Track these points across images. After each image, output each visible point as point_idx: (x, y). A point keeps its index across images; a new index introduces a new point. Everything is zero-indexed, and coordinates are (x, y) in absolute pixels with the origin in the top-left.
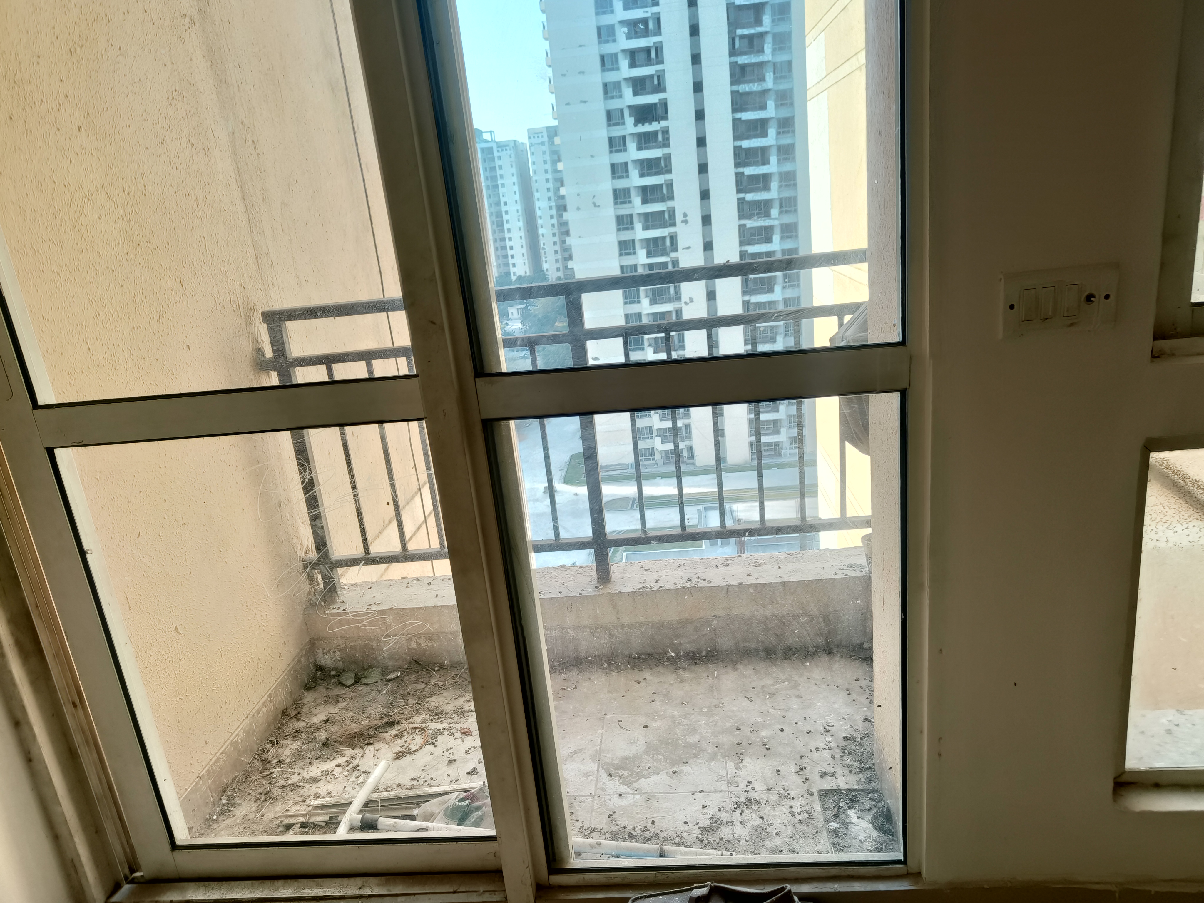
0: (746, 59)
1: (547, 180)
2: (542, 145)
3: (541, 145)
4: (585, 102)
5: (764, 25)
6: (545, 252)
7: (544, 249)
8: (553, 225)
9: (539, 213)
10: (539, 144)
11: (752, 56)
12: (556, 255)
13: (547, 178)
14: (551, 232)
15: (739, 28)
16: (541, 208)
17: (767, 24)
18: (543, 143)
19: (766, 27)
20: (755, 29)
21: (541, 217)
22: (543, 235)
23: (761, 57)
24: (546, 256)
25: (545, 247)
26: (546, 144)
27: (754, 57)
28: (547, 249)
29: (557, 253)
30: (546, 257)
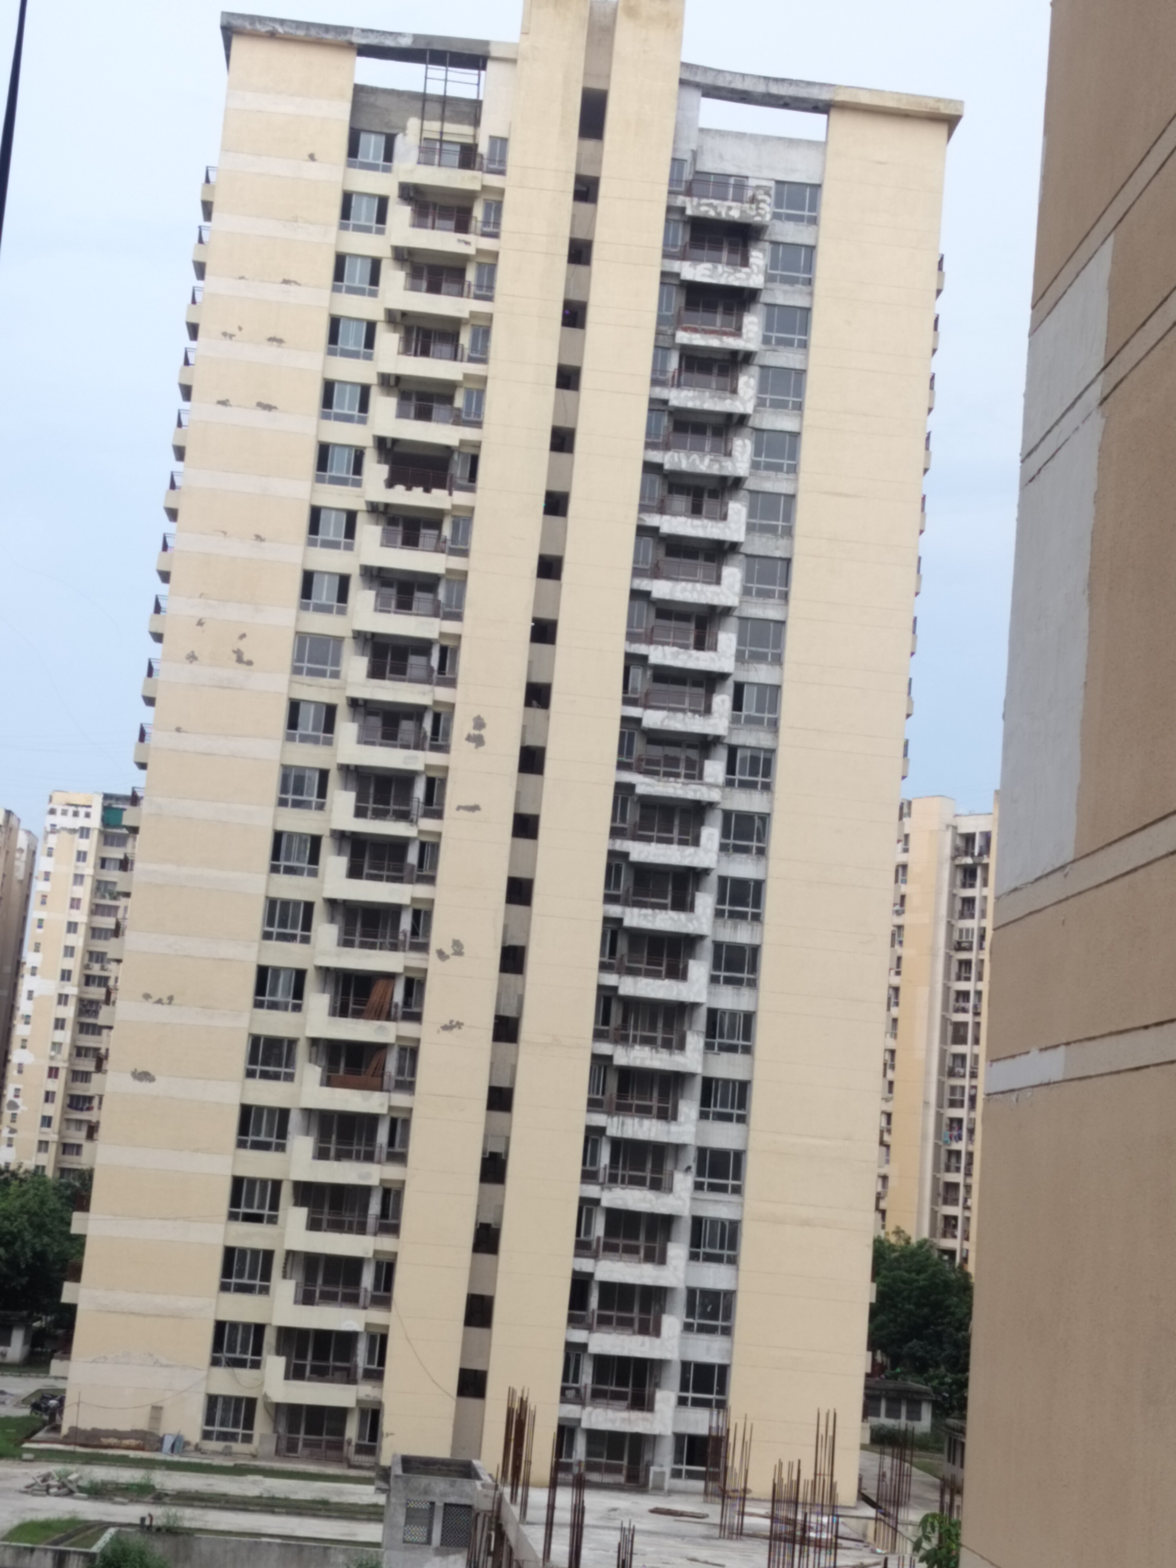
0: (693, 398)
1: (72, 927)
2: (81, 837)
3: (77, 835)
4: (269, 407)
5: (745, 336)
6: (14, 1116)
7: (13, 1105)
8: (56, 1046)
9: (24, 1006)
10: (73, 831)
11: (707, 394)
12: (45, 1129)
13: (73, 920)
14: (46, 1064)
15: (685, 329)
16: (35, 995)
17: (751, 335)
18: (84, 832)
19: (748, 340)
20: (721, 340)
21: (27, 1019)
22: (20, 1069)
23: (728, 402)
24: (14, 1126)
25: (19, 1101)
26: (94, 836)
27: (712, 397)
28: (22, 1109)
29: (49, 1125)
30: (13, 1131)
